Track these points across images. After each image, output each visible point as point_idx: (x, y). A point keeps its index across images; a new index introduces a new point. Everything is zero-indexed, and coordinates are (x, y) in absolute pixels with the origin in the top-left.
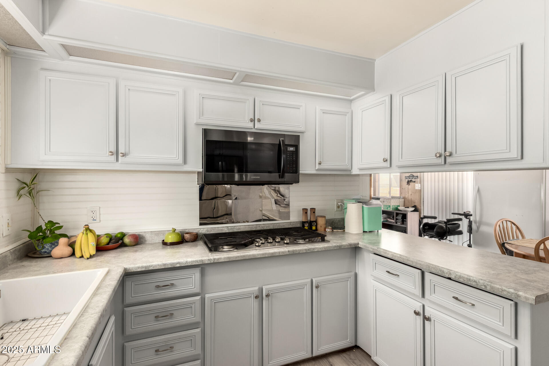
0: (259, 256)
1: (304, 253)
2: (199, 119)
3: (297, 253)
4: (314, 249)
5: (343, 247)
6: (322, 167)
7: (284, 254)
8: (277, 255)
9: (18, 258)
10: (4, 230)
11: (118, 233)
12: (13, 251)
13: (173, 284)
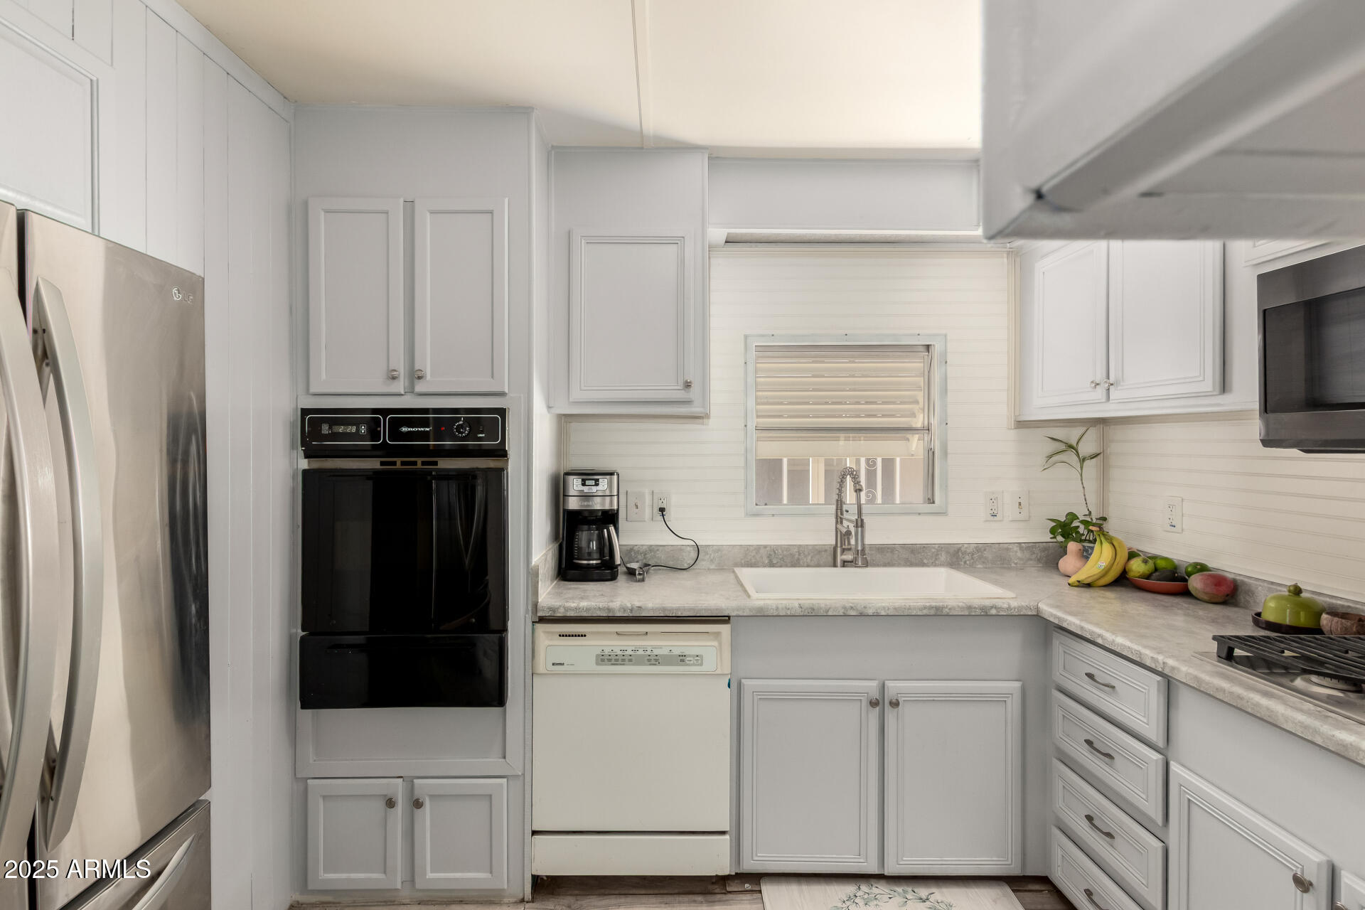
9: (1039, 560)
10: (1009, 510)
11: (1190, 565)
12: (1028, 548)
13: (1113, 687)
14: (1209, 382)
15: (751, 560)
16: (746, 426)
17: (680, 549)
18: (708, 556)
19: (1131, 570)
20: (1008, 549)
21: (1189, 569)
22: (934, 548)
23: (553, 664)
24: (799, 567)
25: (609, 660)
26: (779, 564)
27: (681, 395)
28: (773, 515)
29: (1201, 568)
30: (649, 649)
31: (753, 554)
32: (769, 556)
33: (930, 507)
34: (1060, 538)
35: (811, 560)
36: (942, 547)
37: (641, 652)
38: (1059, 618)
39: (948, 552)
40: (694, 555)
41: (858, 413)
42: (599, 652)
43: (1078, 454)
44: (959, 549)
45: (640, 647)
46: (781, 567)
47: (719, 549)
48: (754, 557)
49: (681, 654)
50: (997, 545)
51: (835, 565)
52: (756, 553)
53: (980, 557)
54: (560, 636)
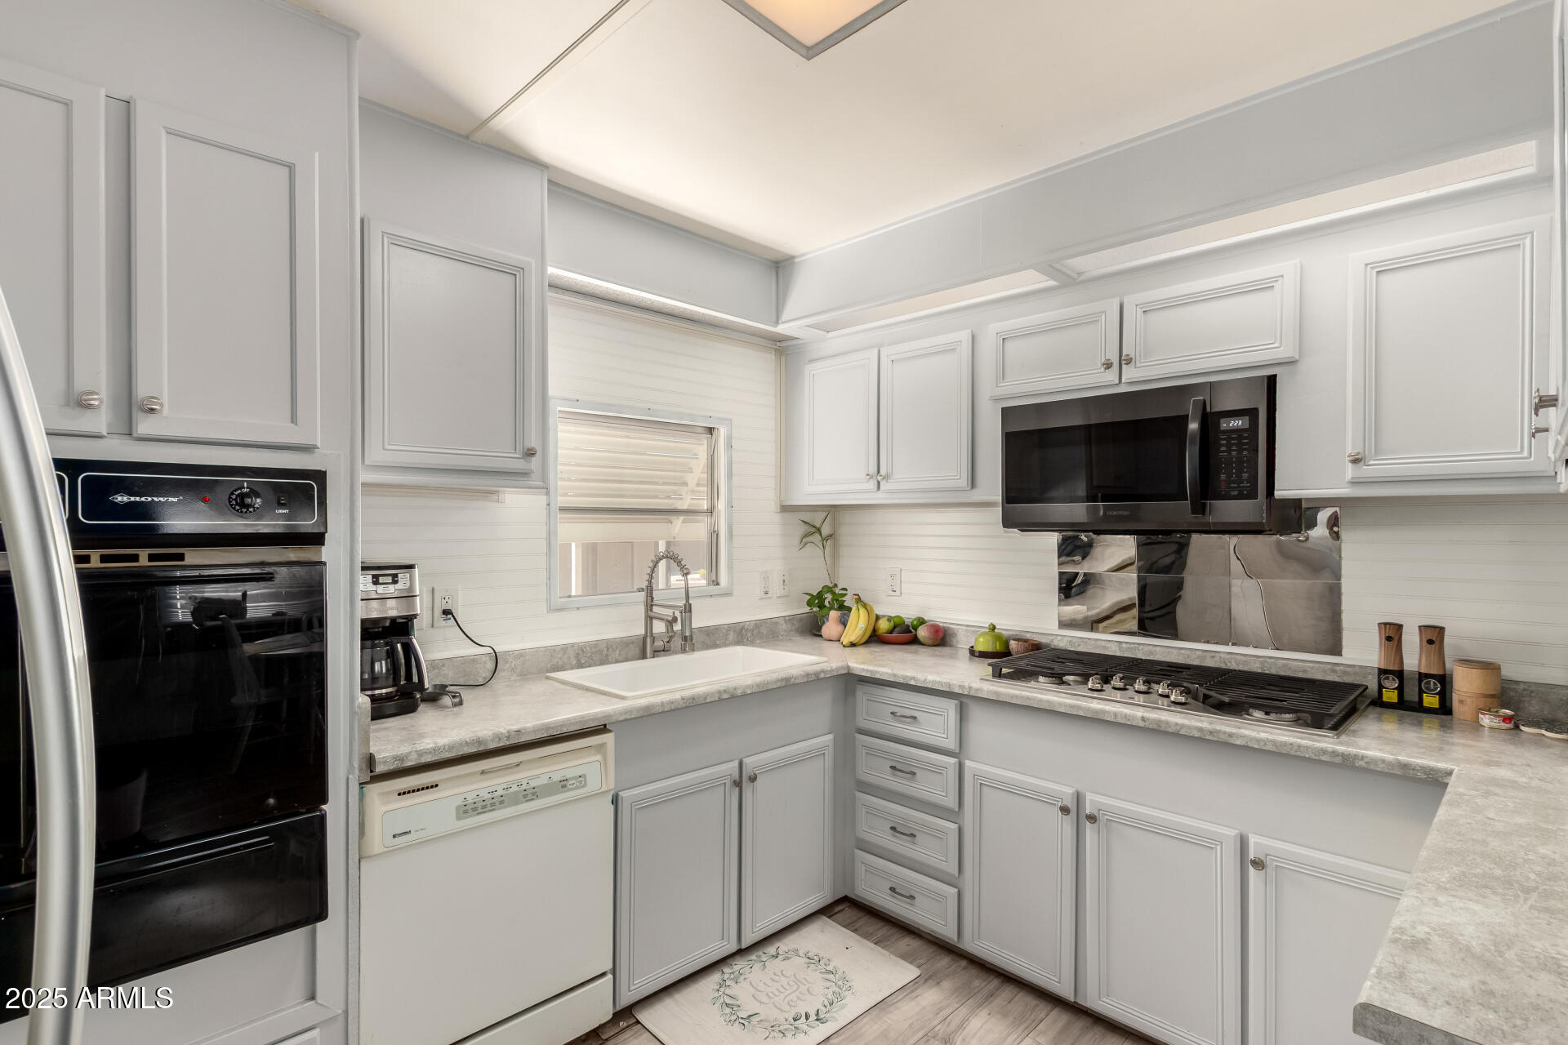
0: (1063, 708)
1: (1193, 738)
2: (997, 387)
3: (1170, 731)
4: (1231, 735)
5: (1362, 763)
6: (1365, 471)
7: (1129, 723)
8: (1109, 719)
9: (797, 630)
10: (776, 589)
11: (915, 619)
12: (790, 620)
13: (915, 718)
14: (964, 481)
15: (557, 662)
16: (548, 504)
17: (473, 660)
18: (507, 665)
19: (879, 628)
20: (777, 623)
21: (915, 623)
22: (724, 628)
23: (394, 836)
24: (608, 664)
25: (474, 809)
26: (587, 664)
27: (520, 465)
28: (578, 608)
29: (922, 622)
30: (524, 783)
31: (559, 656)
32: (577, 656)
33: (714, 589)
34: (816, 609)
35: (620, 655)
36: (731, 627)
37: (515, 788)
38: (871, 672)
39: (734, 631)
40: (490, 665)
41: (656, 494)
42: (459, 801)
43: (821, 535)
44: (743, 628)
45: (513, 782)
46: (589, 666)
47: (520, 655)
48: (560, 658)
49: (562, 779)
50: (769, 621)
51: (643, 656)
52: (563, 655)
53: (759, 633)
54: (399, 794)
